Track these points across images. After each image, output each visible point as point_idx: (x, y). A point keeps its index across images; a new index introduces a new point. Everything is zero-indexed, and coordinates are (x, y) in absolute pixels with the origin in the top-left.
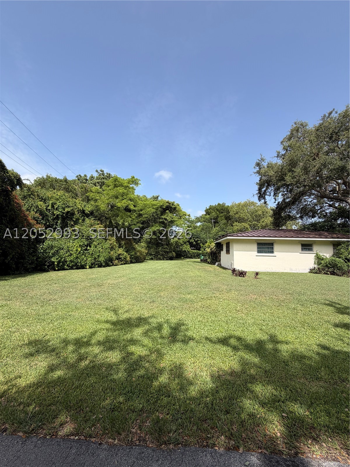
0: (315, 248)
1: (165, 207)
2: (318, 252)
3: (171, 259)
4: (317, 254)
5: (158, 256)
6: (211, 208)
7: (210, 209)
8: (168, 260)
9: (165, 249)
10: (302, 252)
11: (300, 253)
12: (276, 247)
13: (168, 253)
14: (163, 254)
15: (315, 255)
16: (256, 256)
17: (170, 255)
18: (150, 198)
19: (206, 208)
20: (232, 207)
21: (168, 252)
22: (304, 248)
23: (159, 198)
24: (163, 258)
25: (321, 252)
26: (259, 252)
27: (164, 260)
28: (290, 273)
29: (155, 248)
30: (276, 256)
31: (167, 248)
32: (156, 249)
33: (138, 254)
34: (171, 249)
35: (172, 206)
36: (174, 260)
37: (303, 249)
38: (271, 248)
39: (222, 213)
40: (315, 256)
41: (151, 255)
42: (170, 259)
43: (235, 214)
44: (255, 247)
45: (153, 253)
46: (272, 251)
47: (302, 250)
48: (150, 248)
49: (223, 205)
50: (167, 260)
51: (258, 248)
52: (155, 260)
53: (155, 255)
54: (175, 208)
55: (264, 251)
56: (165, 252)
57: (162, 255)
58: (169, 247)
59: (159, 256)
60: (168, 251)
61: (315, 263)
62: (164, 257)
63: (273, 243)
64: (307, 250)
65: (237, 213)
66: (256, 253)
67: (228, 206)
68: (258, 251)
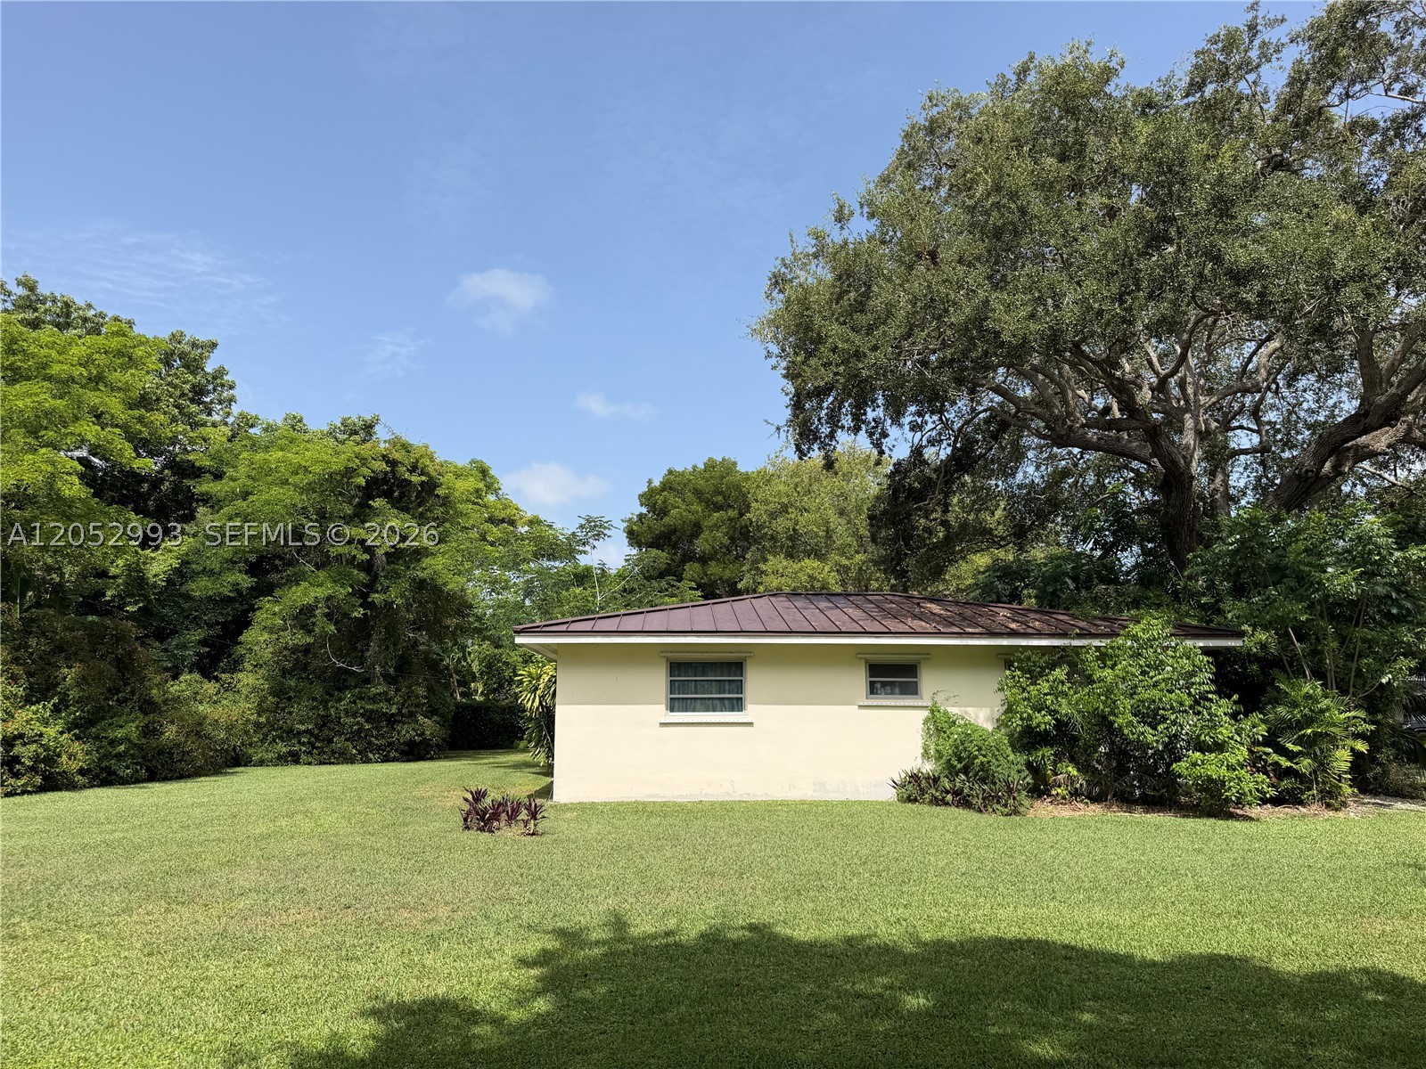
0: (931, 682)
1: (362, 481)
2: (939, 699)
3: (414, 752)
4: (932, 711)
5: (330, 741)
6: (673, 484)
7: (667, 486)
8: (394, 760)
9: (373, 699)
10: (870, 702)
11: (861, 707)
12: (754, 681)
13: (395, 721)
14: (359, 730)
15: (926, 713)
16: (663, 724)
17: (406, 732)
18: (326, 429)
19: (650, 482)
20: (767, 479)
21: (391, 720)
22: (884, 684)
23: (381, 433)
24: (360, 752)
25: (953, 700)
26: (673, 706)
27: (369, 761)
28: (817, 804)
29: (315, 699)
30: (751, 724)
31: (385, 693)
32: (325, 703)
33: (170, 732)
34: (413, 700)
35: (407, 475)
36: (432, 759)
37: (879, 685)
38: (734, 686)
39: (718, 508)
40: (926, 721)
41: (291, 733)
42: (402, 753)
43: (773, 516)
44: (659, 680)
45: (302, 728)
46: (738, 699)
47: (872, 690)
48: (289, 699)
49: (728, 467)
50: (386, 760)
51: (673, 687)
52: (310, 764)
53: (317, 737)
54: (430, 486)
55: (699, 702)
56: (369, 716)
57: (356, 736)
58: (397, 690)
59: (339, 743)
60: (394, 710)
61: (926, 755)
62: (370, 743)
63: (742, 663)
64: (897, 690)
65: (784, 509)
66: (660, 711)
67: (747, 477)
68: (671, 699)
